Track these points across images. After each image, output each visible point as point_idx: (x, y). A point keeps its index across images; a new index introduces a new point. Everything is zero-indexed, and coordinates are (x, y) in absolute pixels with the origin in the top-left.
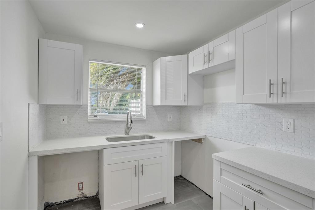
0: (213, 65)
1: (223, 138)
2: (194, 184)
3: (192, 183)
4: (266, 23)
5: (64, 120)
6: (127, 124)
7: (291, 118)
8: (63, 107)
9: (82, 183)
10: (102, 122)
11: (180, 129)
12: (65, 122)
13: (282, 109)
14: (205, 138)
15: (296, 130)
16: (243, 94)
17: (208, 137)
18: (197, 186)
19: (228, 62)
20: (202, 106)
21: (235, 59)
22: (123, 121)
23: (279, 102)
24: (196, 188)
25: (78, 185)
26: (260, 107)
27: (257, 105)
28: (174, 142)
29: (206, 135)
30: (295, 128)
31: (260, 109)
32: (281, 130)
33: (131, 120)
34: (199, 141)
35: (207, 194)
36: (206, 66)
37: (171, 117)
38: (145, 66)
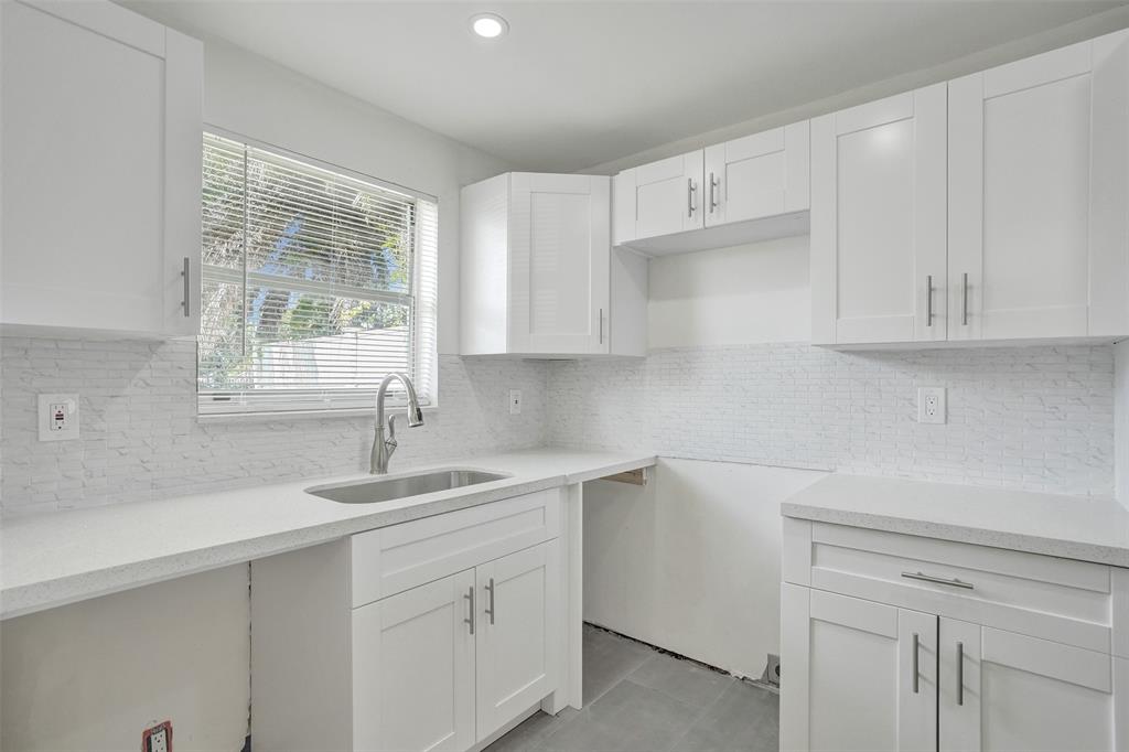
0: (721, 221)
1: (725, 459)
2: (608, 627)
3: (596, 627)
4: (912, 118)
5: (60, 417)
6: (380, 429)
7: (939, 387)
8: (53, 346)
9: (167, 728)
10: (266, 424)
11: (549, 443)
12: (72, 430)
13: (914, 363)
14: (653, 466)
15: (949, 417)
16: (837, 317)
17: (666, 461)
18: (618, 634)
19: (781, 215)
20: (644, 359)
21: (809, 211)
22: (353, 417)
23: (951, 338)
24: (618, 639)
25: (140, 741)
26: (852, 358)
27: (843, 352)
28: (581, 484)
29: (657, 457)
30: (950, 410)
31: (852, 364)
32: (912, 419)
33: (418, 410)
34: (634, 477)
35: (664, 651)
36: (694, 224)
37: (520, 402)
38: (434, 199)
